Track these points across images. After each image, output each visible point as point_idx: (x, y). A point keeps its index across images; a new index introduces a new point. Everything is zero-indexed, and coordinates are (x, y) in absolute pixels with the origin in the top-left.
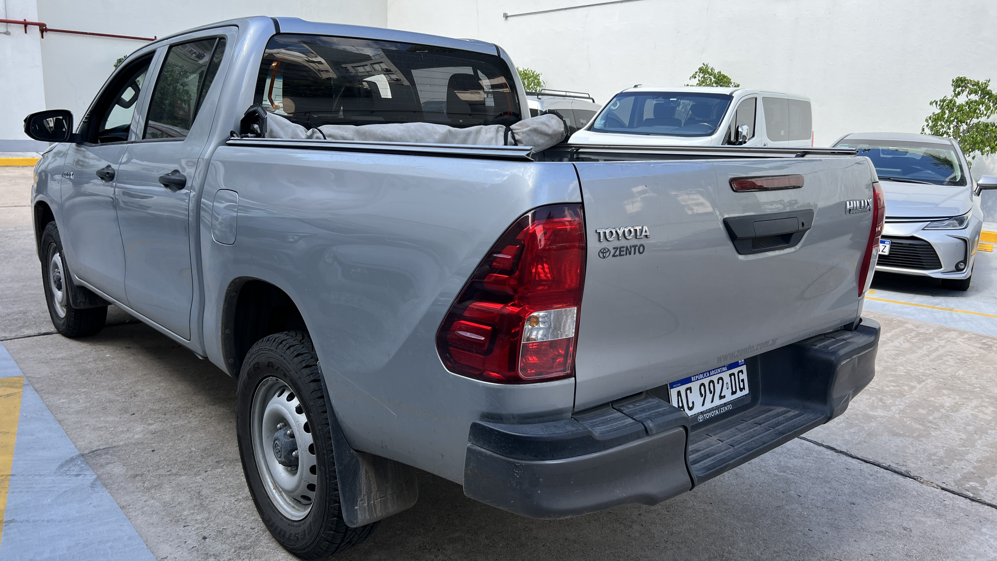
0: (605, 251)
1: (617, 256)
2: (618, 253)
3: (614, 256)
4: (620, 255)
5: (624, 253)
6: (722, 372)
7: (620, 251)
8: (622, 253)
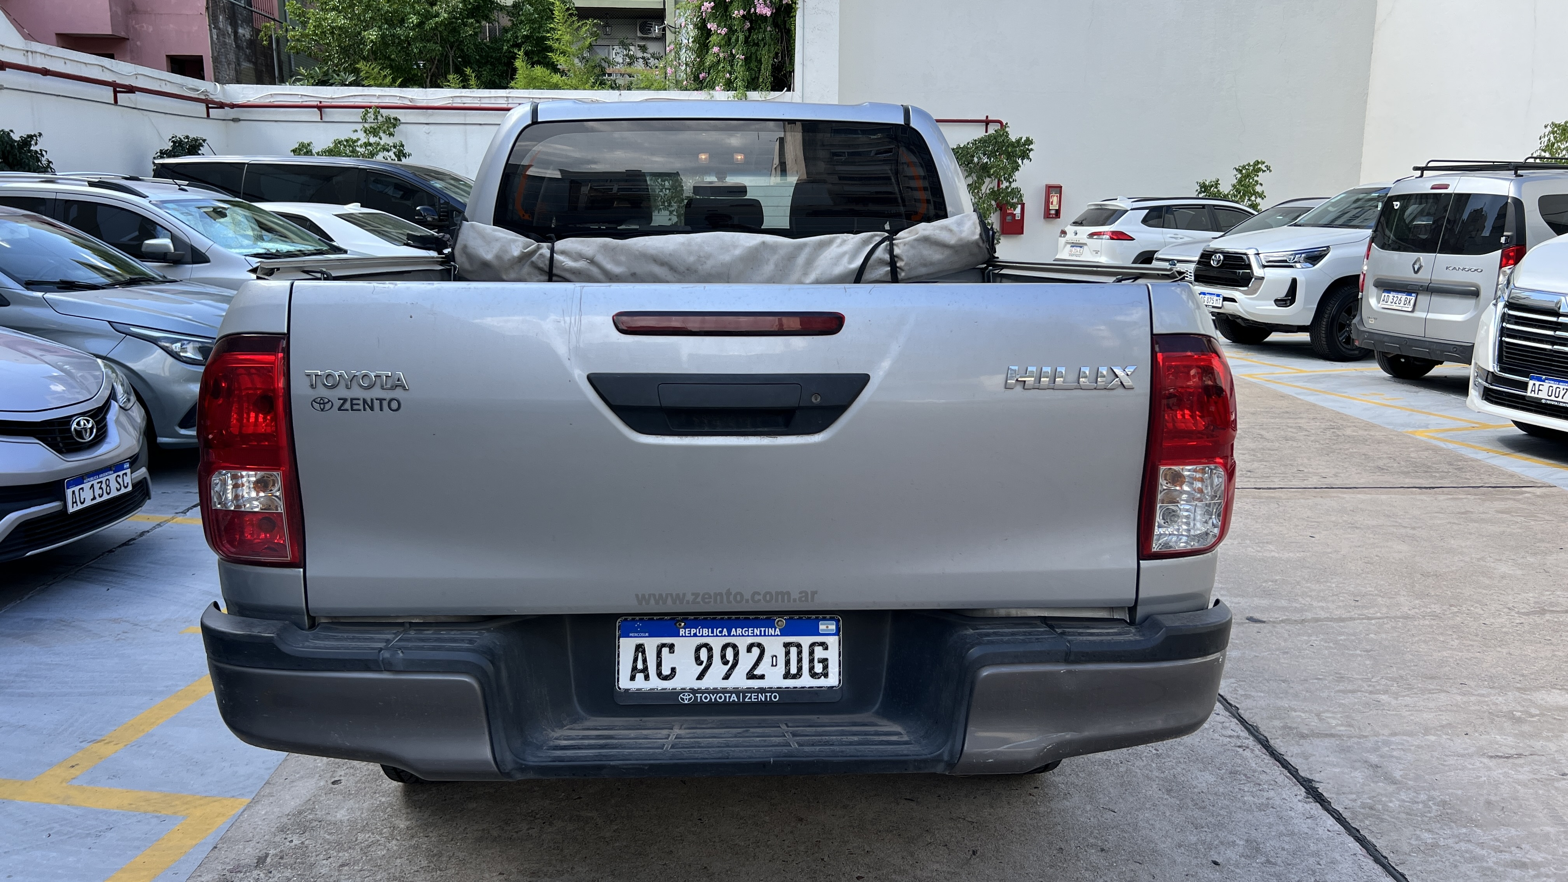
0: (322, 402)
1: (347, 410)
2: (348, 405)
3: (339, 409)
4: (352, 410)
5: (361, 407)
6: (765, 635)
7: (352, 405)
8: (355, 407)
